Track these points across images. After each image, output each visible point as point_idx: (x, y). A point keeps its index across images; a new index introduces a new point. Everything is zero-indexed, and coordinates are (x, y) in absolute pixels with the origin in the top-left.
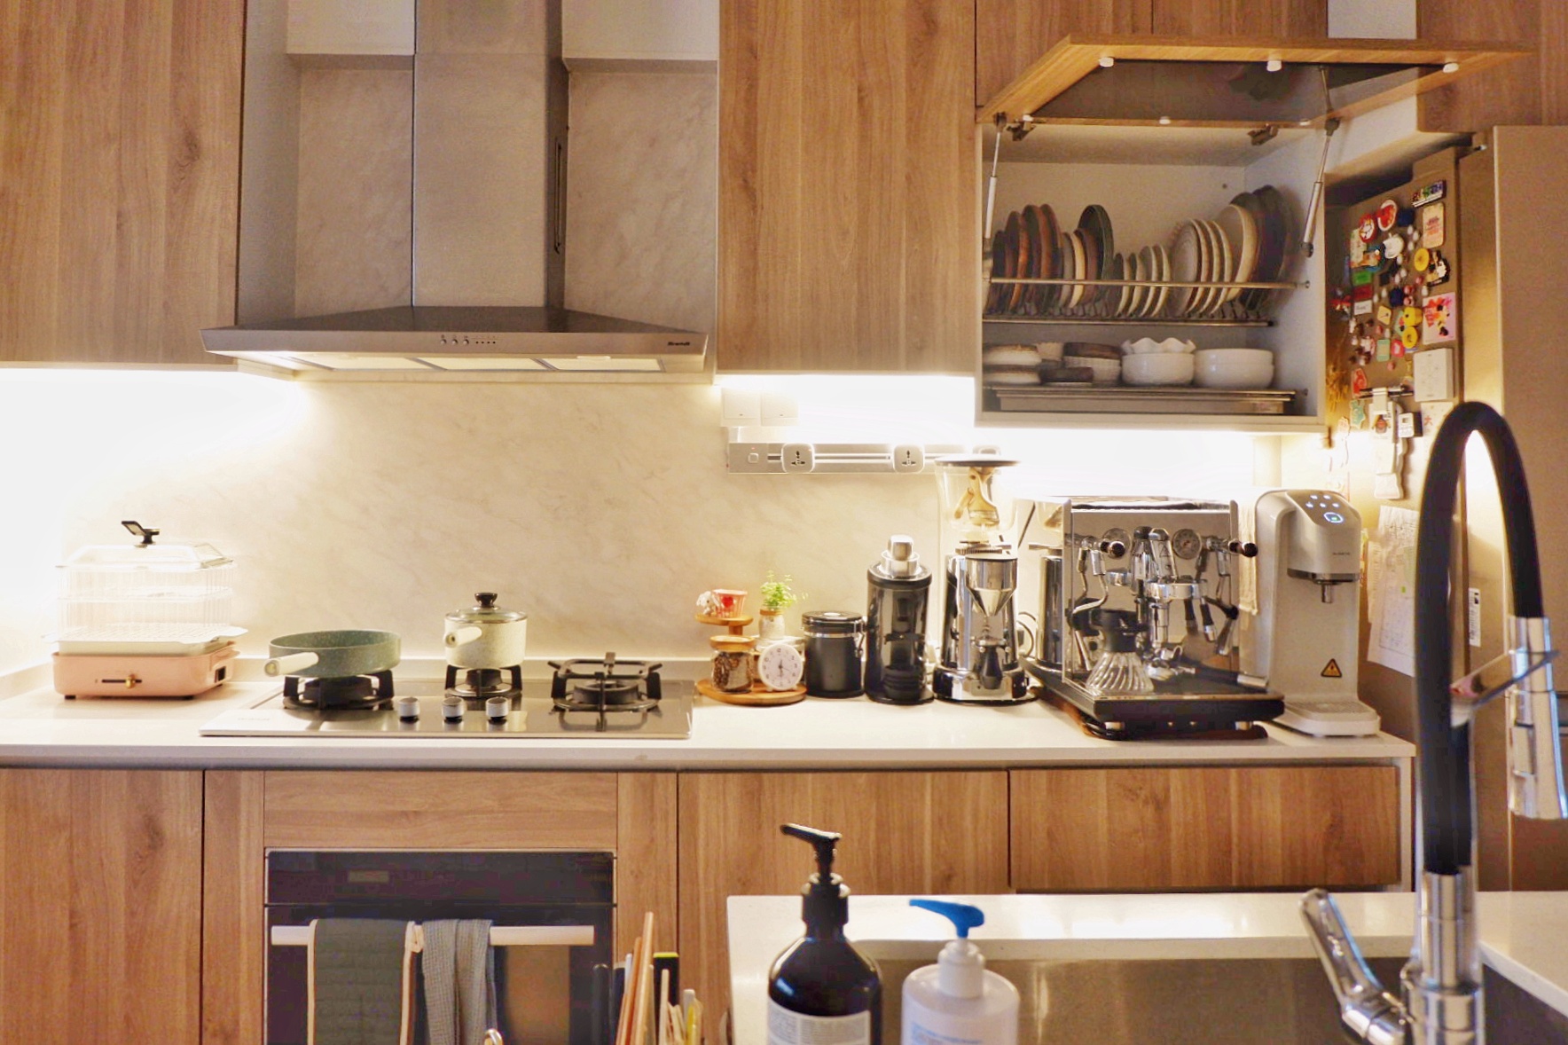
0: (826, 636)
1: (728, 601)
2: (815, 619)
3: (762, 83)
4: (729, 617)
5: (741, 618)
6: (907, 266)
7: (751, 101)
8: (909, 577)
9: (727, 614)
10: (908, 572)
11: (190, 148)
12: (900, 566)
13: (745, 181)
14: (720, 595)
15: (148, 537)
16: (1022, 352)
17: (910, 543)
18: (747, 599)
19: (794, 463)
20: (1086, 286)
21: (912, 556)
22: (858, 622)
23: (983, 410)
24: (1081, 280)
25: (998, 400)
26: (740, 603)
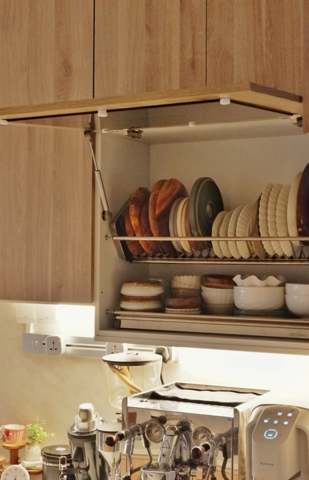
0: (49, 464)
1: (7, 432)
4: (9, 444)
5: (19, 443)
8: (89, 433)
9: (7, 441)
10: (89, 429)
12: (84, 425)
14: (5, 428)
16: (137, 287)
17: (89, 410)
18: (18, 433)
19: (51, 349)
20: (188, 241)
21: (93, 417)
22: (62, 457)
23: (100, 329)
24: (183, 237)
25: (119, 321)
26: (13, 435)
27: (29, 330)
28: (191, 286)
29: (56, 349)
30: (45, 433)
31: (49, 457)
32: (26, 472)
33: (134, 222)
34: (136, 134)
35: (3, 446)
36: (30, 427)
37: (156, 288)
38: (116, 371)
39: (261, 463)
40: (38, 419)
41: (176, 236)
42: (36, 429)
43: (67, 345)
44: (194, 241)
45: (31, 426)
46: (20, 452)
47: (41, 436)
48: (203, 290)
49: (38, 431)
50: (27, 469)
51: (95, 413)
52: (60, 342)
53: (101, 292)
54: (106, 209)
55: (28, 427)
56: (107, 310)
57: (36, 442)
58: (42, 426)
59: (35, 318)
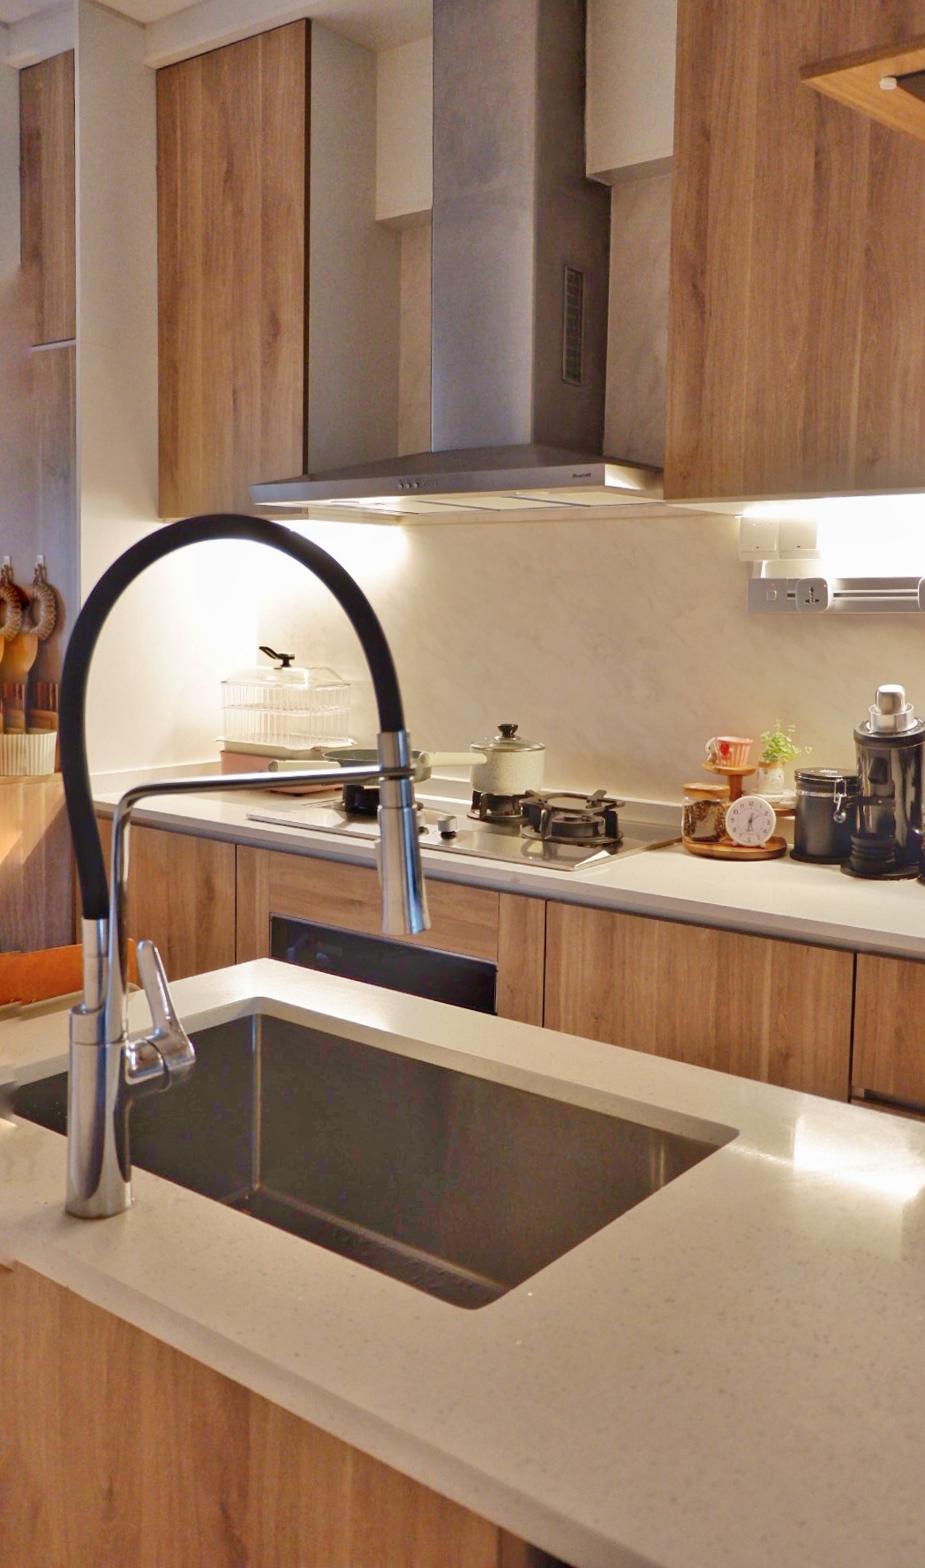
0: (813, 794)
1: (725, 748)
2: (803, 775)
3: (715, 170)
4: (726, 766)
5: (741, 767)
6: (861, 362)
7: (702, 193)
8: (897, 733)
9: (724, 762)
10: (895, 727)
11: (274, 326)
12: (886, 721)
13: (695, 286)
14: (720, 741)
15: (286, 660)
17: (897, 695)
18: (744, 748)
19: (808, 601)
21: (904, 709)
22: (838, 781)
26: (736, 751)
27: (759, 573)
29: (817, 601)
30: (795, 746)
31: (812, 782)
32: (771, 808)
35: (719, 770)
36: (767, 737)
40: (779, 725)
42: (778, 740)
43: (838, 595)
45: (769, 736)
46: (745, 781)
47: (787, 752)
49: (782, 743)
51: (906, 703)
52: (826, 588)
55: (763, 738)
57: (778, 764)
58: (787, 734)
59: (775, 549)
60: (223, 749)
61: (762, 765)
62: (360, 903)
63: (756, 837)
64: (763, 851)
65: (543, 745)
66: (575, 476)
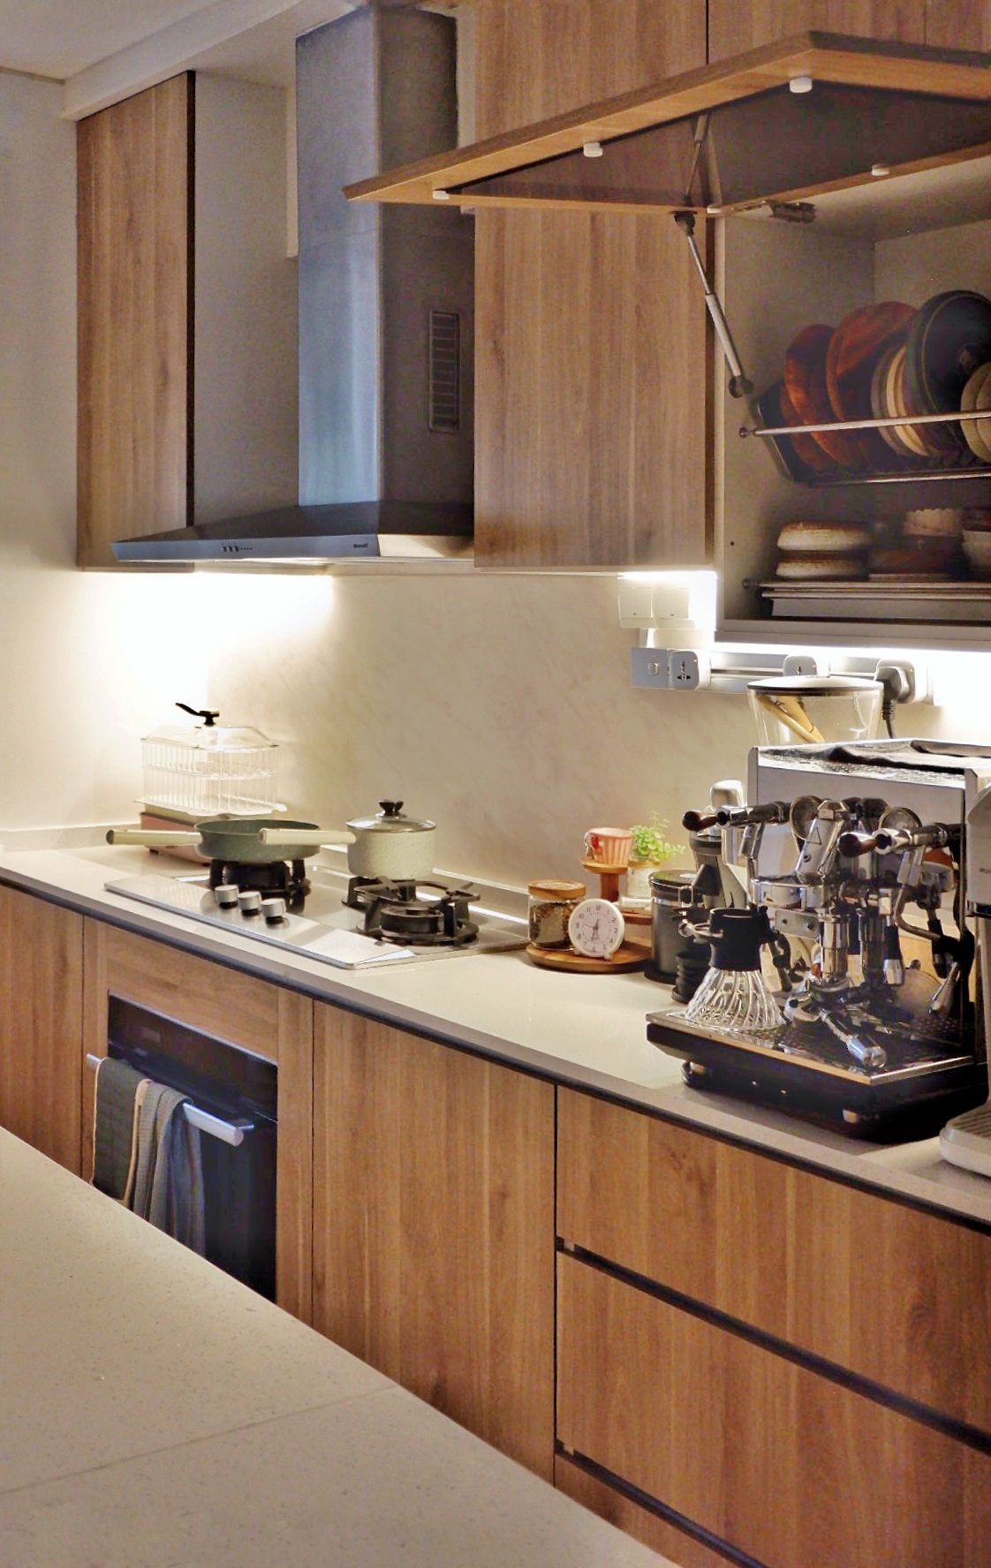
1: (596, 840)
2: (656, 880)
4: (599, 863)
5: (613, 865)
9: (595, 856)
13: (495, 343)
14: (592, 834)
15: (209, 718)
16: (804, 531)
17: (733, 792)
18: (617, 843)
19: (679, 678)
20: (911, 425)
22: (684, 887)
23: (727, 617)
24: (899, 417)
25: (770, 602)
26: (607, 846)
27: (645, 643)
28: (939, 531)
29: (688, 677)
30: (667, 845)
31: (664, 888)
32: (620, 917)
33: (795, 396)
34: (799, 214)
35: (586, 867)
36: (638, 831)
37: (849, 533)
38: (773, 708)
39: (982, 870)
40: (654, 818)
41: (885, 416)
42: (646, 836)
43: (713, 671)
44: (923, 424)
45: (641, 830)
46: (621, 880)
47: (657, 850)
48: (966, 538)
49: (651, 840)
50: (622, 912)
52: (697, 663)
53: (729, 542)
54: (736, 373)
55: (635, 832)
56: (746, 580)
57: (648, 861)
59: (652, 616)
60: (143, 810)
61: (631, 864)
62: (175, 987)
63: (602, 945)
64: (606, 963)
65: (434, 824)
66: (355, 546)
